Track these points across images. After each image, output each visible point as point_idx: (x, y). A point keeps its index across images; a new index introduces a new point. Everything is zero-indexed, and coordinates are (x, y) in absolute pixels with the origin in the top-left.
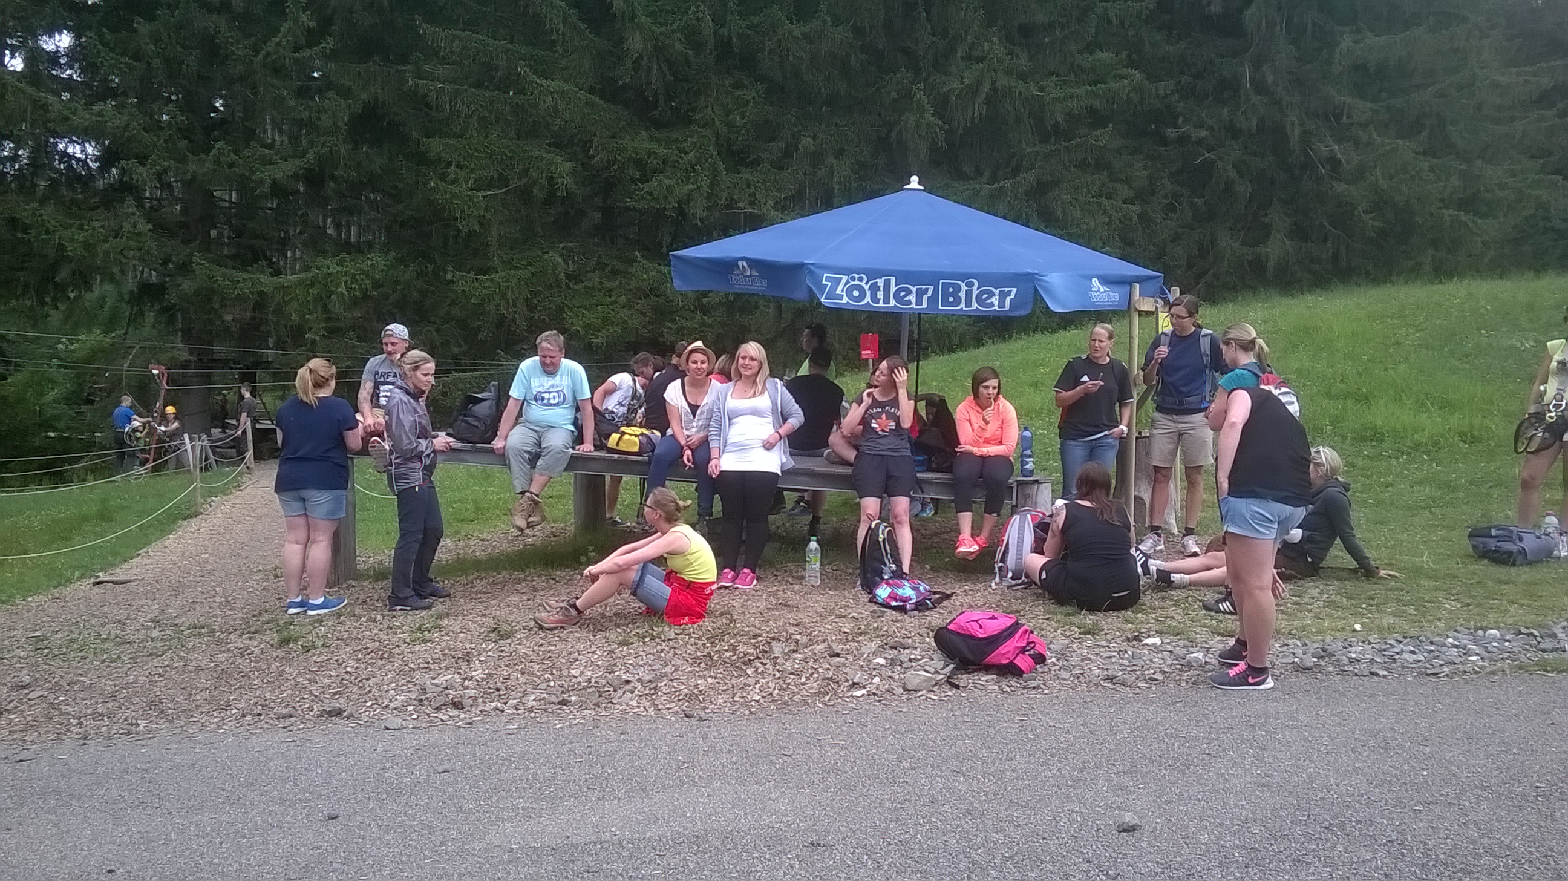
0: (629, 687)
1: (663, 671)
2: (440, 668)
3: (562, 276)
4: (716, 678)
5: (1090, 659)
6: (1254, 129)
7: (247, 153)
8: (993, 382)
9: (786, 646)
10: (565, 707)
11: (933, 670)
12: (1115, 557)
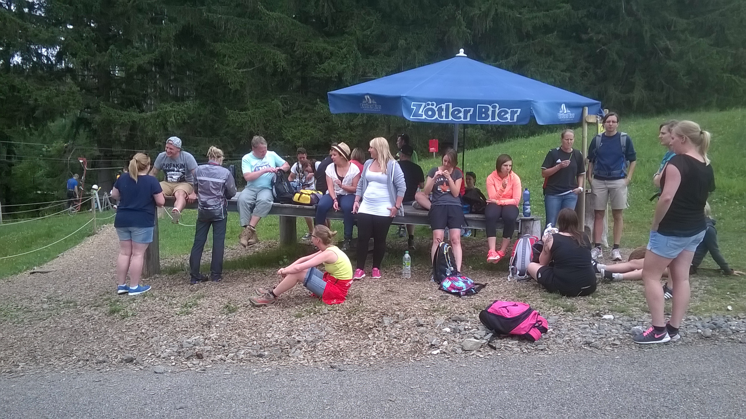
0: (299, 345)
1: (320, 335)
2: (193, 331)
3: (281, 112)
4: (350, 340)
5: (573, 330)
6: (627, 34)
8: (509, 163)
9: (391, 319)
10: (261, 359)
11: (479, 337)
12: (583, 267)
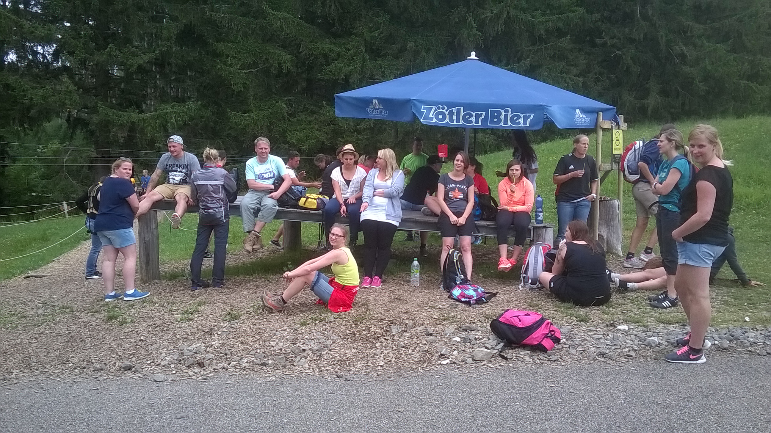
0: (304, 354)
1: (326, 343)
2: (195, 339)
3: (285, 114)
4: (357, 349)
5: (587, 340)
6: (642, 39)
7: (125, 50)
9: (400, 328)
10: (265, 368)
11: (490, 347)
12: (597, 276)
